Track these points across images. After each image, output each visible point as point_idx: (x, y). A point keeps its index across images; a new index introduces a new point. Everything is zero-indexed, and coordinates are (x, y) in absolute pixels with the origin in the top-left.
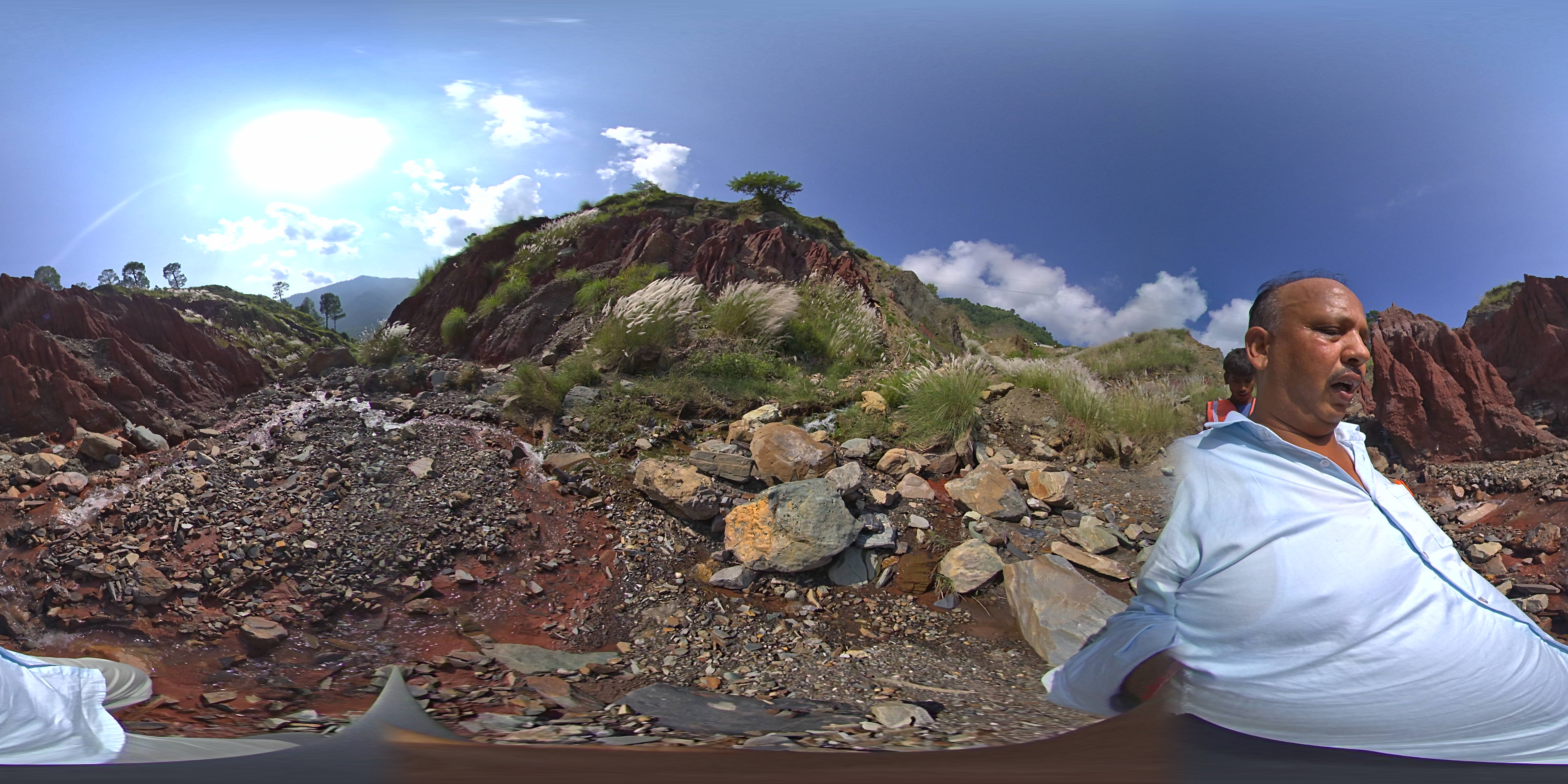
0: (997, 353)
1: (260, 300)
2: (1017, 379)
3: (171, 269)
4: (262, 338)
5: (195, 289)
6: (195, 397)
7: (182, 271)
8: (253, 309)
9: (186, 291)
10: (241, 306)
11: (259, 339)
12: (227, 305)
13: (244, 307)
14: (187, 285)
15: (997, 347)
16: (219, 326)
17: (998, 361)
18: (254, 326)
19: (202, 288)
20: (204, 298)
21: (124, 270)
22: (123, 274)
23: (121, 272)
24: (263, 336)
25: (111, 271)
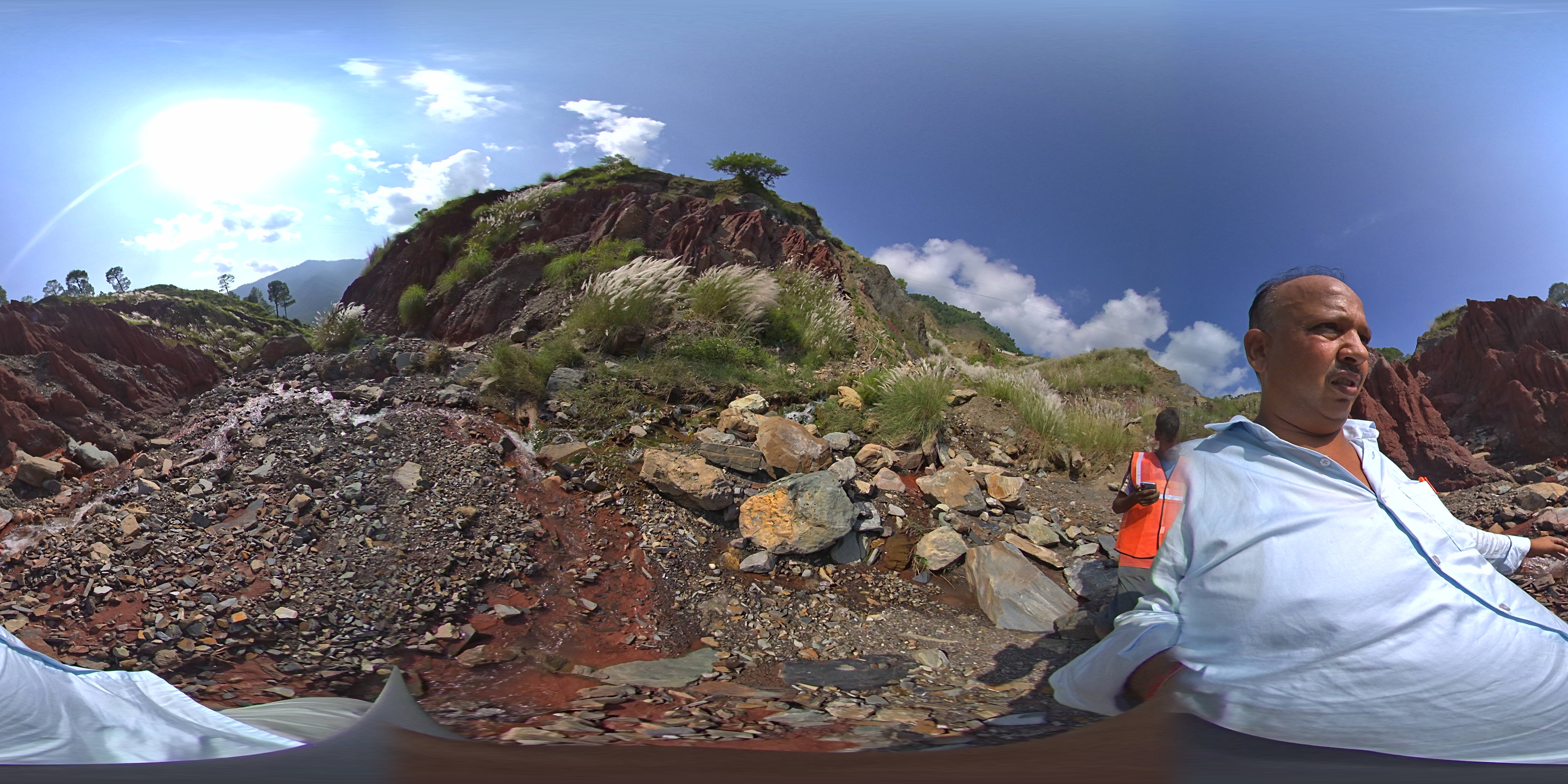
0: (959, 356)
1: (207, 294)
2: (978, 384)
3: (113, 273)
4: (212, 333)
5: (140, 290)
6: (145, 405)
7: (125, 273)
8: (200, 305)
9: (131, 294)
10: (187, 302)
11: (209, 335)
12: (173, 303)
13: (191, 304)
14: (132, 288)
15: (960, 349)
16: (167, 326)
17: (961, 363)
18: (203, 322)
19: (148, 288)
20: (150, 299)
21: (68, 279)
22: (67, 284)
23: (65, 282)
24: (214, 330)
25: (55, 281)
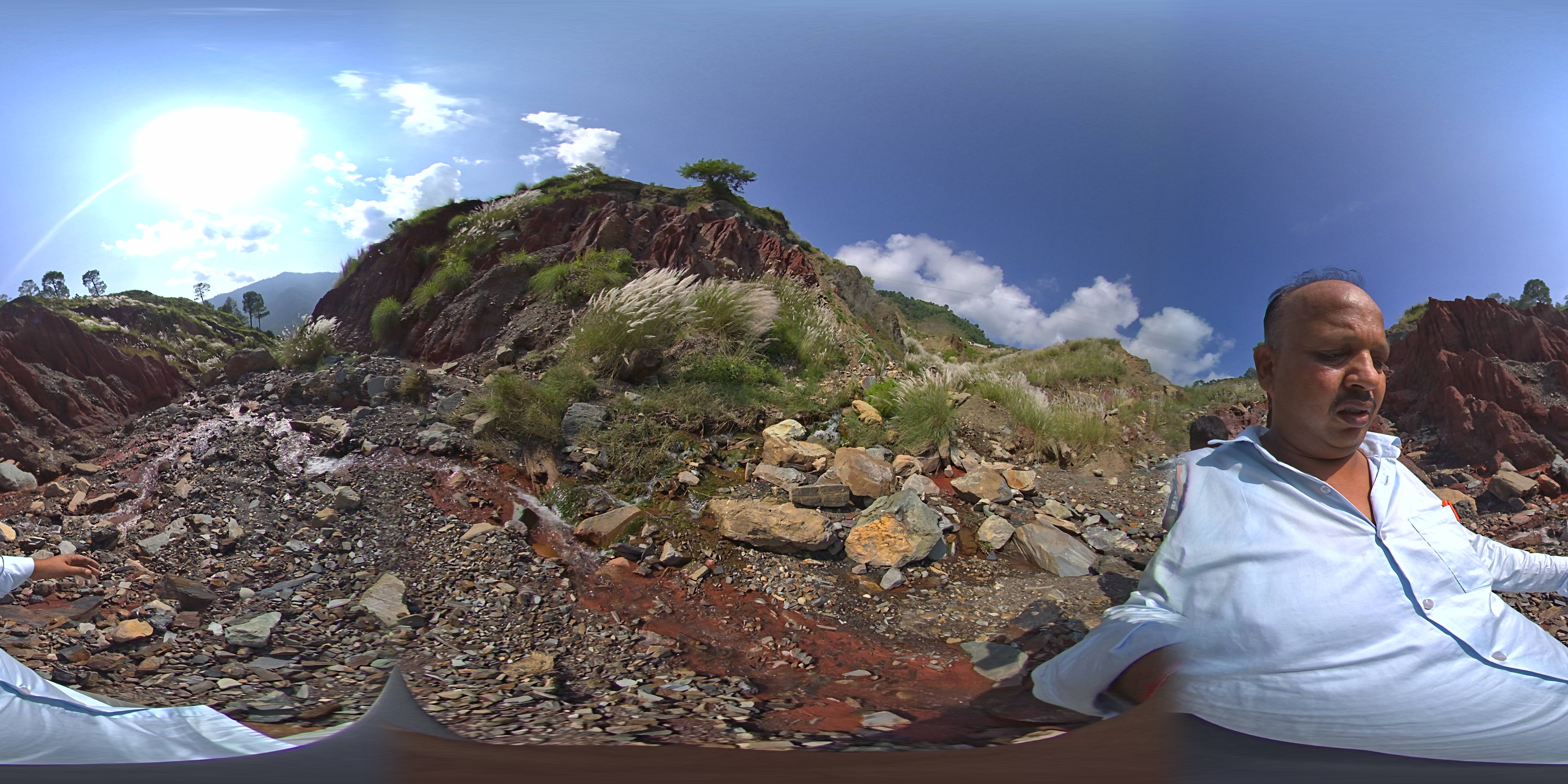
1: (181, 302)
3: (90, 276)
4: (182, 342)
5: (115, 295)
7: (102, 277)
8: (172, 312)
9: (105, 298)
10: (159, 310)
11: (179, 344)
12: (145, 310)
13: (163, 311)
14: (107, 292)
16: (135, 333)
18: (174, 330)
19: (122, 293)
20: (122, 304)
21: (44, 280)
22: (43, 284)
23: (41, 282)
24: (184, 340)
25: (31, 281)
